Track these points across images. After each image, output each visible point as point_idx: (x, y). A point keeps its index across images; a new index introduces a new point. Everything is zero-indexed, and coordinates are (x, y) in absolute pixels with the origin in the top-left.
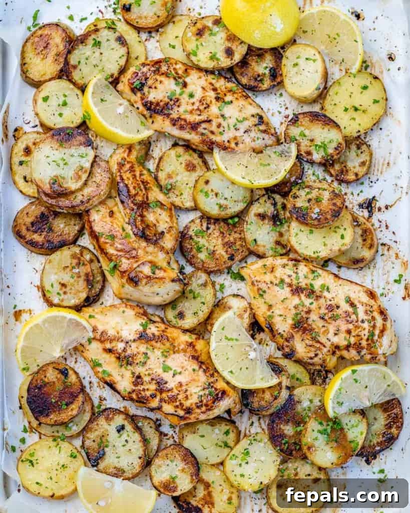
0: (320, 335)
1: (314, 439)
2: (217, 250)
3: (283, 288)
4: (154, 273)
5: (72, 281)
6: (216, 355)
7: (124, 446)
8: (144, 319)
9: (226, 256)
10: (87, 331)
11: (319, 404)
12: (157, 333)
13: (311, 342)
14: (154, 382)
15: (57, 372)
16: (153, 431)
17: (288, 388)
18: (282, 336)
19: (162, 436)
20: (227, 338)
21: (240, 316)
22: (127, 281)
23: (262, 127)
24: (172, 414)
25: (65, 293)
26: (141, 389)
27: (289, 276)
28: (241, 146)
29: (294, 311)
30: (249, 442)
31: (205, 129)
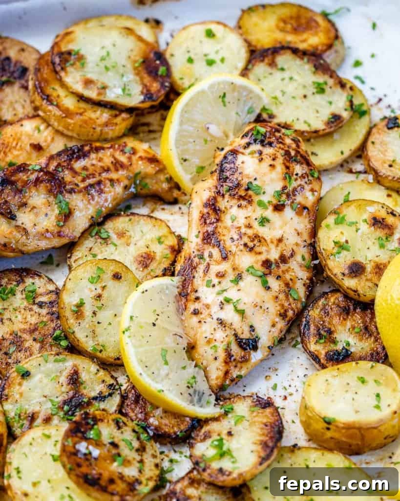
23: (235, 350)
28: (195, 319)
31: (211, 256)
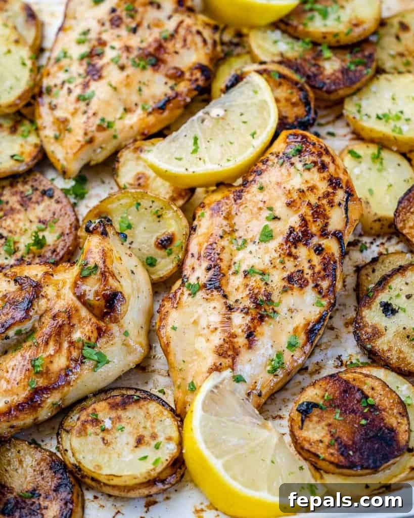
1: (340, 22)
2: (38, 218)
3: (93, 93)
4: (96, 269)
5: (128, 429)
6: (228, 160)
8: (182, 294)
9: (47, 202)
10: (221, 383)
12: (205, 265)
13: (179, 41)
14: (294, 250)
15: (307, 423)
16: (378, 267)
18: (175, 85)
20: (195, 151)
24: (346, 210)
25: (154, 436)
26: (310, 272)
27: (70, 91)
29: (129, 71)
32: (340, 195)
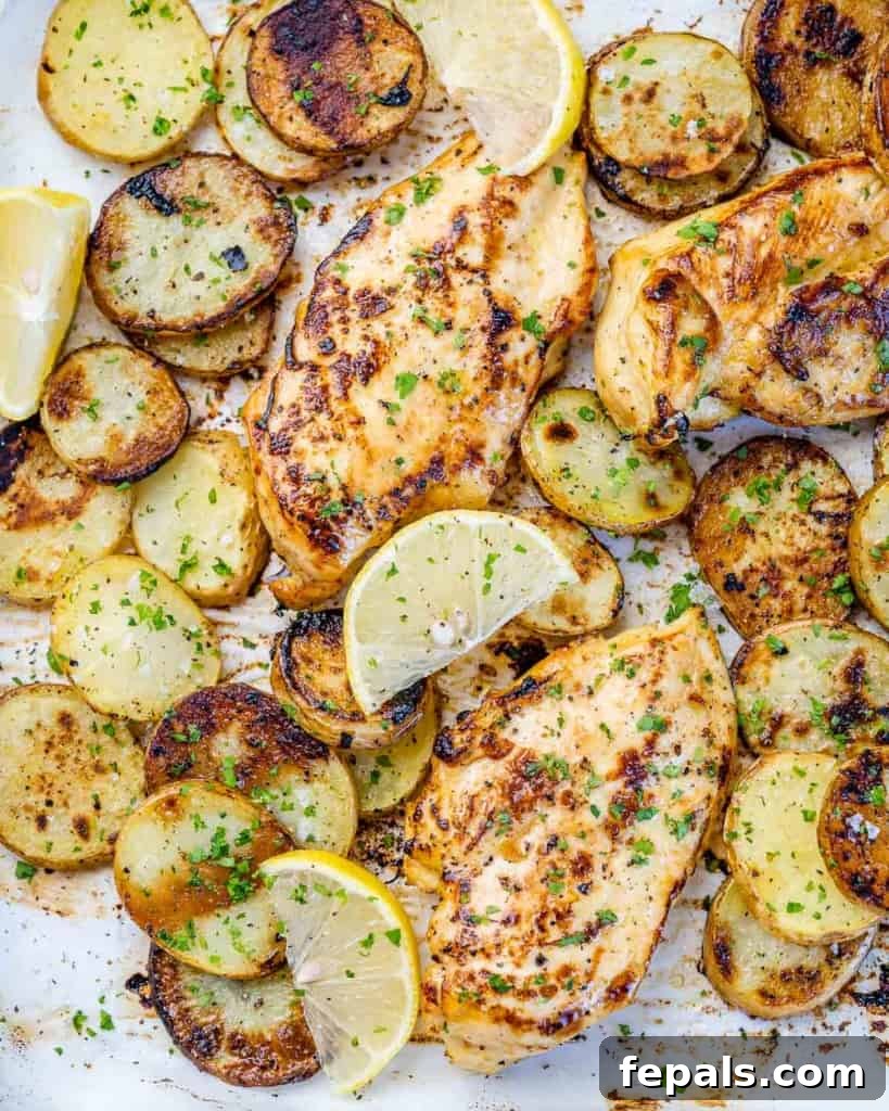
0: (503, 839)
1: (197, 816)
2: (754, 541)
3: (641, 728)
4: (683, 343)
5: (663, 118)
6: (441, 526)
7: (187, 269)
8: (551, 322)
9: (738, 569)
11: (302, 835)
12: (508, 358)
13: (482, 810)
14: (370, 350)
15: (400, 76)
16: (233, 355)
17: (346, 739)
18: (501, 724)
19: (214, 385)
20: (491, 559)
21: (558, 606)
22: (662, 270)
24: (272, 401)
25: (628, 99)
27: (678, 749)
30: (193, 629)
32: (275, 425)
